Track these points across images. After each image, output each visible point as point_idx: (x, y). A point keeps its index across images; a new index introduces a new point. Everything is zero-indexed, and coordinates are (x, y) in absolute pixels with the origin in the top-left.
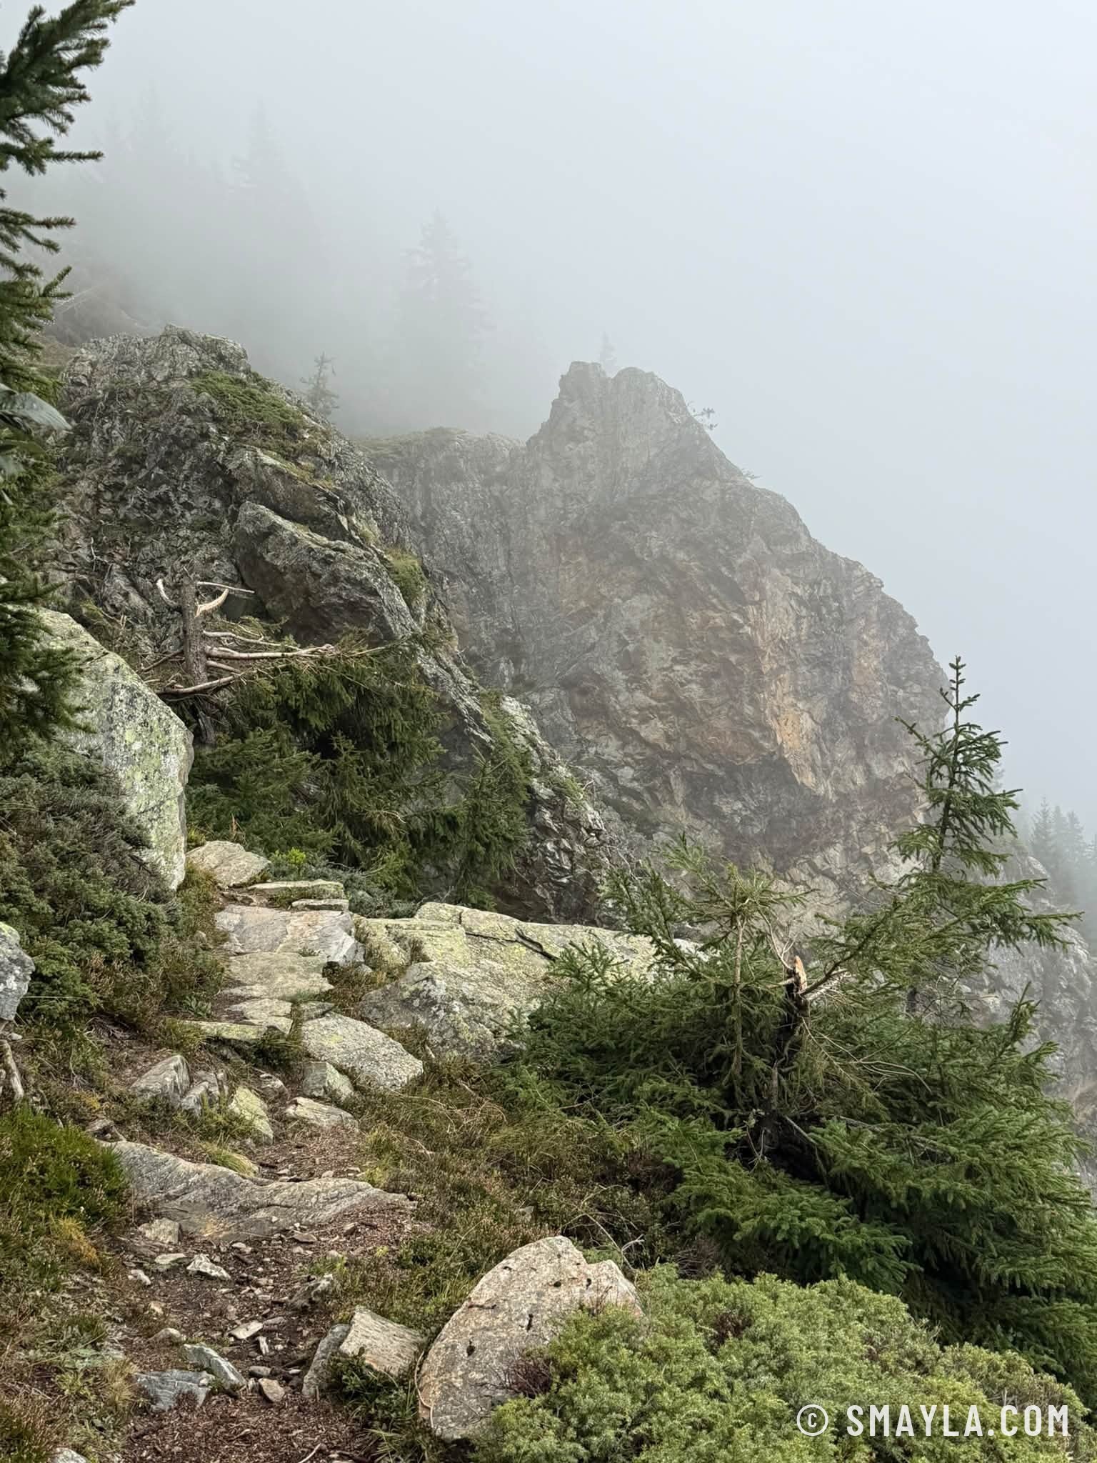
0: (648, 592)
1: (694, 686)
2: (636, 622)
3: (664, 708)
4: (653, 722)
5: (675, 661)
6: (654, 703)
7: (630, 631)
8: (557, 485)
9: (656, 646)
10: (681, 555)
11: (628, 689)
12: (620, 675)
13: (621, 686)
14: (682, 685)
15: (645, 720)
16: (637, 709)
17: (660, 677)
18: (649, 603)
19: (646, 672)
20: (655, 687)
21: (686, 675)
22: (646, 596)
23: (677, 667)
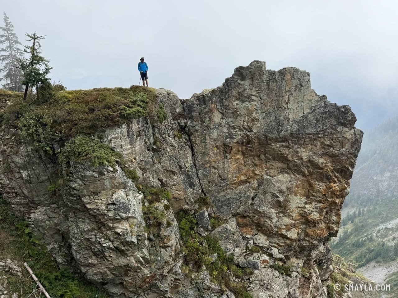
0: (288, 173)
1: (315, 213)
2: (284, 188)
3: (298, 223)
4: (293, 230)
5: (306, 203)
6: (293, 222)
7: (281, 192)
8: (224, 121)
9: (295, 198)
10: (322, 160)
11: (277, 217)
12: (273, 211)
13: (274, 216)
14: (310, 214)
15: (289, 230)
16: (285, 226)
17: (297, 211)
18: (290, 179)
19: (290, 209)
20: (294, 215)
21: (312, 209)
22: (286, 175)
23: (307, 206)
